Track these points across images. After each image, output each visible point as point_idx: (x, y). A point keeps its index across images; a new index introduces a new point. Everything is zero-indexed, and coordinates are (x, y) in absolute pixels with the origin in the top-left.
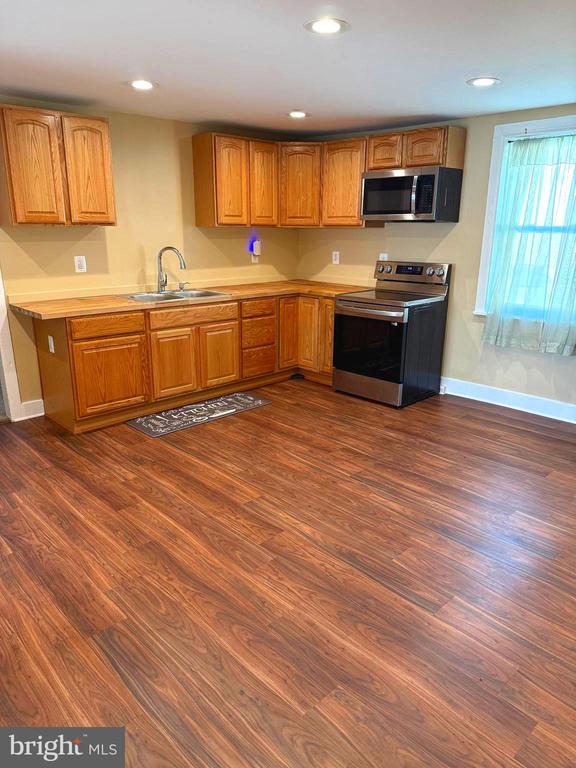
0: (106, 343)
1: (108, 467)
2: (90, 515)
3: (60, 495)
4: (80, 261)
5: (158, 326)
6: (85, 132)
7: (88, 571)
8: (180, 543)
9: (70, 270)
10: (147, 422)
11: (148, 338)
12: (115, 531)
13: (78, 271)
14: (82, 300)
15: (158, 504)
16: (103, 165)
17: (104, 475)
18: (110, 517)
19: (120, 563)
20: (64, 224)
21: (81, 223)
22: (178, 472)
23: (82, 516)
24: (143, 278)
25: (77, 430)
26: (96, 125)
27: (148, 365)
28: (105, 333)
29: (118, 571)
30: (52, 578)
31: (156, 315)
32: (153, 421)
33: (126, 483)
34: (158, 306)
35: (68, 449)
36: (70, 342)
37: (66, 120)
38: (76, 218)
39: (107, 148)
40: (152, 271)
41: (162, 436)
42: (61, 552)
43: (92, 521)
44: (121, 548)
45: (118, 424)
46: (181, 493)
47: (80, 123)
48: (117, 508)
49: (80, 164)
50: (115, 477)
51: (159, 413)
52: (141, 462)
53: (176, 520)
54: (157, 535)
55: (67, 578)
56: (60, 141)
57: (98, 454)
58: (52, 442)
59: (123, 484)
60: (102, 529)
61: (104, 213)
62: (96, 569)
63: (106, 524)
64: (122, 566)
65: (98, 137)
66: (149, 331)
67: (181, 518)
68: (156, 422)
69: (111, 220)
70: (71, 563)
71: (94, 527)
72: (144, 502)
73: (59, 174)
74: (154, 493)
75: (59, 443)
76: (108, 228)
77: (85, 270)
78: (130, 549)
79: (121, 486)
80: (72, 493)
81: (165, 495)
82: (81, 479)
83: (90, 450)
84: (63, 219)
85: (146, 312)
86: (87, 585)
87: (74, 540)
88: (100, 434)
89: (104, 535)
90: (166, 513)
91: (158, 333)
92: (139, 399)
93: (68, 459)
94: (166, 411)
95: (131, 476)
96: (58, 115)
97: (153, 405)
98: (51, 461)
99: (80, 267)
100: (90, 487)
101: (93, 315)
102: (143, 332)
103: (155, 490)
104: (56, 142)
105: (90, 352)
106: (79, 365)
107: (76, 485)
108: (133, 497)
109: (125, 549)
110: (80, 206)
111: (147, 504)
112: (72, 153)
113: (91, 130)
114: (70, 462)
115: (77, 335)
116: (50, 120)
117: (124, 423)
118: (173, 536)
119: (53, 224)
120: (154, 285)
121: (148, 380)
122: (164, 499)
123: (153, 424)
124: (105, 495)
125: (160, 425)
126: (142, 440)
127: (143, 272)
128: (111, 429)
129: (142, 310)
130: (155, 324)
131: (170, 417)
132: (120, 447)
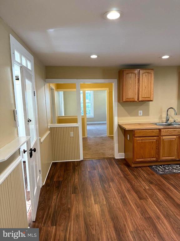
0: (145, 139)
1: (140, 181)
2: (131, 198)
3: (123, 187)
4: (141, 112)
5: (163, 135)
6: (146, 74)
7: (126, 219)
8: (161, 222)
9: (137, 115)
10: (156, 168)
11: (160, 139)
12: (138, 208)
13: (139, 115)
14: (139, 124)
15: (155, 202)
16: (151, 83)
17: (138, 184)
18: (137, 201)
19: (137, 221)
20: (136, 101)
21: (142, 101)
22: (164, 191)
23: (128, 198)
24: (161, 117)
25: (133, 166)
26: (149, 71)
27: (159, 148)
28: (145, 135)
29: (136, 224)
30: (115, 218)
31: (163, 131)
32: (158, 168)
33: (145, 190)
34: (165, 128)
35: (129, 172)
36: (134, 137)
37: (141, 71)
38: (140, 99)
39: (153, 77)
40: (164, 116)
41: (161, 175)
42: (119, 209)
43: (131, 200)
44: (138, 215)
45: (146, 167)
46: (164, 200)
47: (145, 71)
48: (140, 198)
49: (143, 83)
50: (142, 186)
51: (161, 166)
52: (151, 183)
53: (161, 211)
54: (152, 215)
55: (119, 220)
56: (138, 77)
57: (138, 176)
58: (125, 168)
59: (144, 190)
60: (134, 205)
61: (149, 98)
62: (129, 220)
63: (135, 203)
64: (138, 223)
65: (150, 74)
66: (160, 136)
67: (163, 211)
68: (159, 169)
69: (151, 100)
70: (121, 215)
71: (131, 203)
72: (150, 199)
73: (137, 87)
74: (154, 197)
75: (127, 169)
76: (150, 102)
77: (141, 115)
78: (142, 217)
79: (143, 191)
80: (127, 188)
81: (158, 199)
82: (131, 184)
83: (136, 174)
84: (136, 100)
85: (160, 130)
86: (125, 226)
87: (124, 206)
88: (140, 169)
89: (134, 207)
90: (157, 207)
91: (164, 137)
92: (154, 159)
93: (128, 176)
94: (164, 165)
95: (147, 188)
96: (138, 70)
97: (159, 162)
98: (123, 175)
99: (140, 114)
100: (133, 187)
101: (142, 130)
102: (158, 136)
103: (155, 196)
104: (137, 77)
105: (139, 141)
106: (135, 145)
107: (129, 186)
108: (146, 196)
109: (140, 216)
110: (142, 96)
111: (151, 201)
112: (141, 80)
113: (148, 73)
114: (129, 176)
115: (136, 135)
116: (136, 71)
117: (149, 166)
118: (158, 218)
119: (133, 101)
120: (165, 120)
121: (158, 153)
122: (157, 201)
123: (158, 169)
124: (137, 192)
125: (160, 170)
126: (153, 175)
127: (161, 115)
128: (144, 168)
129: (158, 129)
130: (163, 134)
131: (165, 168)
132: (145, 175)
